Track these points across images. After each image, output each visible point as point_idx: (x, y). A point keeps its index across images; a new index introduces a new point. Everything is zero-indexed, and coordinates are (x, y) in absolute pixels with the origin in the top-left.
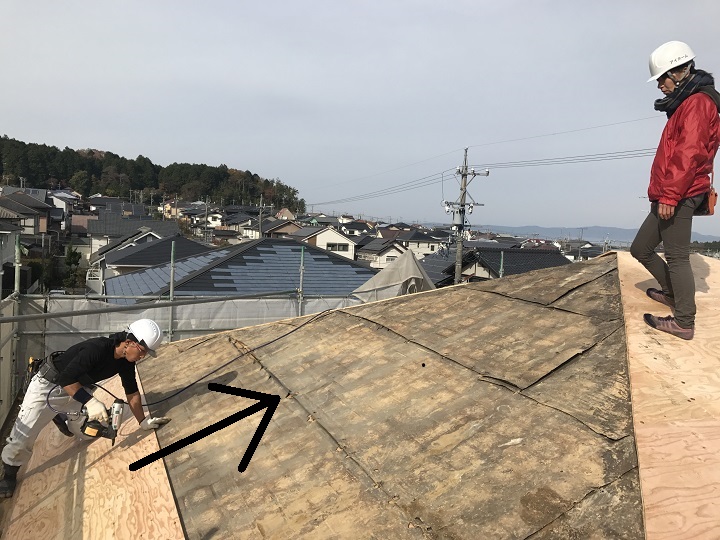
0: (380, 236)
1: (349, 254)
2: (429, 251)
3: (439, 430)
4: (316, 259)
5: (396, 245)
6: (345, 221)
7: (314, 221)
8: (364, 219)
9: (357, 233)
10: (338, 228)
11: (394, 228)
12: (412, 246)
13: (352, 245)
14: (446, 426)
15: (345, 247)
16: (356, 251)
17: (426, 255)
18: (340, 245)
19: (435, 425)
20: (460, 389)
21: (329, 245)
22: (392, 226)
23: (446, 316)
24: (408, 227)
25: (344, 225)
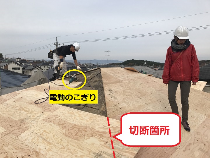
0: (31, 64)
1: (20, 72)
2: (48, 69)
4: (7, 74)
5: (37, 67)
6: (18, 60)
7: (6, 60)
8: (25, 59)
9: (23, 64)
10: (16, 63)
11: (36, 62)
12: (42, 67)
13: (21, 69)
15: (19, 69)
16: (23, 70)
17: (47, 70)
18: (17, 68)
21: (13, 68)
22: (35, 61)
24: (40, 61)
25: (18, 61)
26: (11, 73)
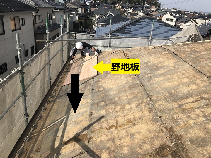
0: (186, 16)
1: (173, 23)
2: (204, 23)
3: (188, 100)
4: (159, 25)
5: (191, 20)
6: (174, 11)
7: (163, 11)
8: (181, 10)
9: (177, 15)
10: (171, 13)
11: (192, 14)
12: (198, 21)
13: (175, 19)
14: (192, 100)
15: (172, 20)
16: (176, 22)
17: (202, 24)
18: (170, 19)
19: (187, 98)
20: (201, 85)
21: (166, 19)
22: (191, 13)
23: (203, 53)
24: (197, 13)
25: (173, 12)
26: (163, 24)
